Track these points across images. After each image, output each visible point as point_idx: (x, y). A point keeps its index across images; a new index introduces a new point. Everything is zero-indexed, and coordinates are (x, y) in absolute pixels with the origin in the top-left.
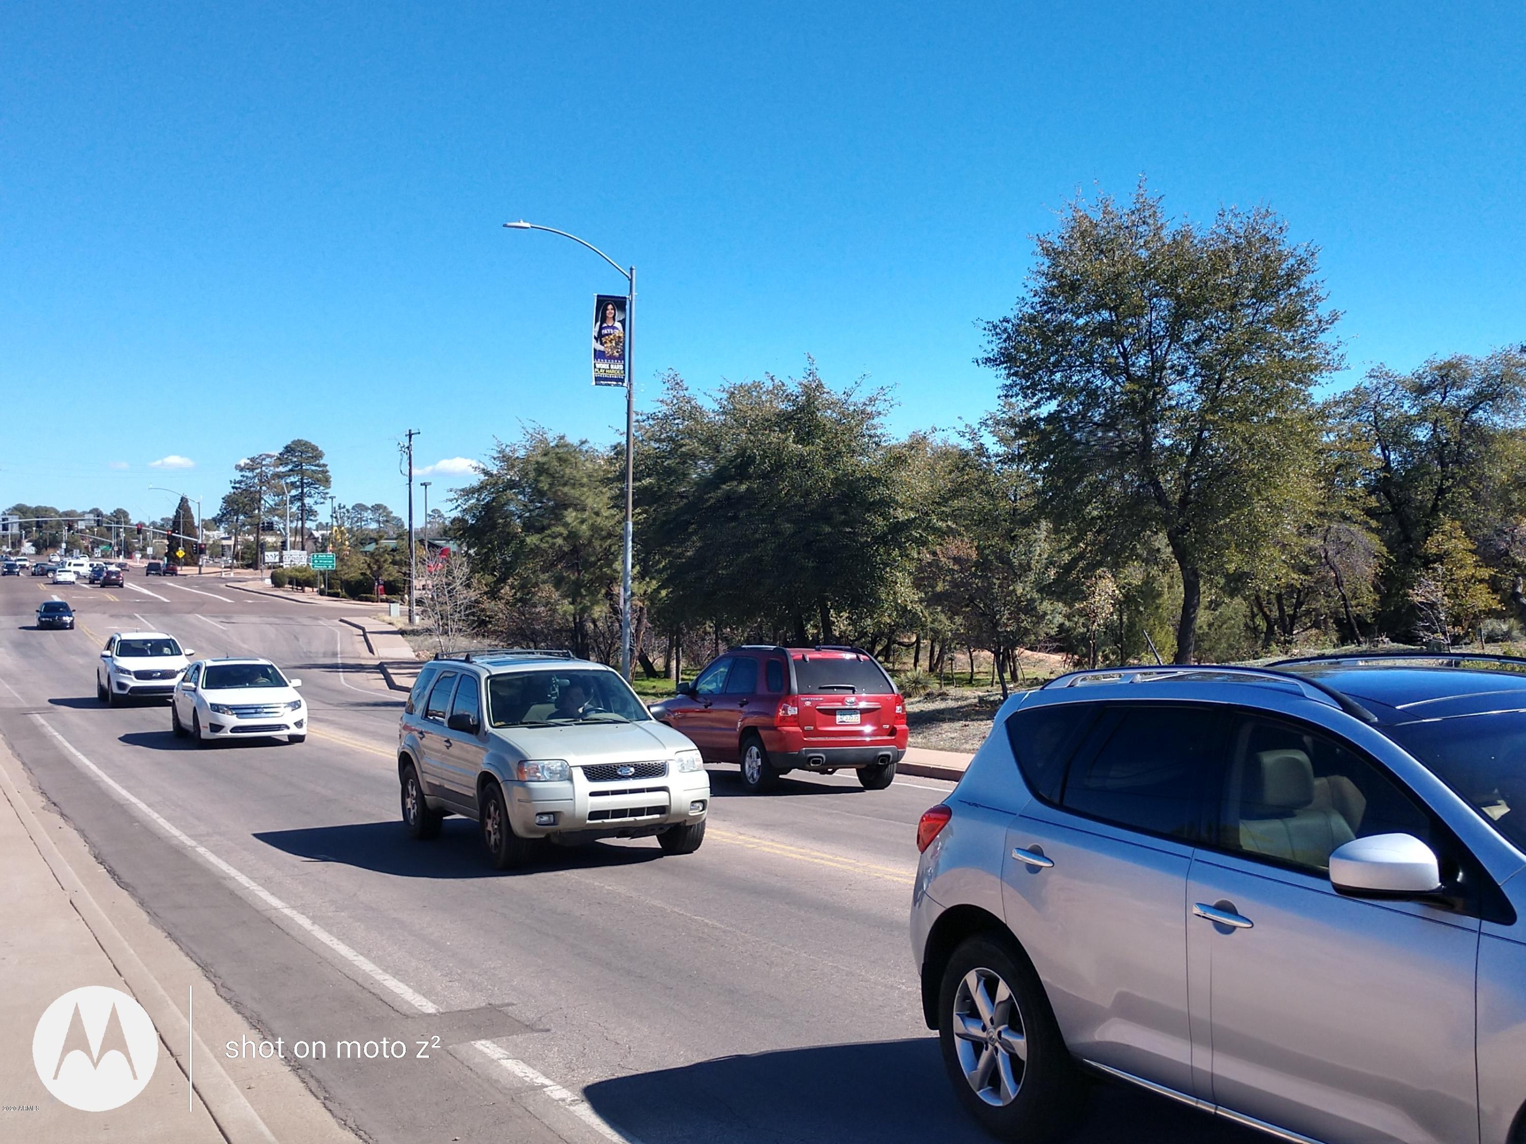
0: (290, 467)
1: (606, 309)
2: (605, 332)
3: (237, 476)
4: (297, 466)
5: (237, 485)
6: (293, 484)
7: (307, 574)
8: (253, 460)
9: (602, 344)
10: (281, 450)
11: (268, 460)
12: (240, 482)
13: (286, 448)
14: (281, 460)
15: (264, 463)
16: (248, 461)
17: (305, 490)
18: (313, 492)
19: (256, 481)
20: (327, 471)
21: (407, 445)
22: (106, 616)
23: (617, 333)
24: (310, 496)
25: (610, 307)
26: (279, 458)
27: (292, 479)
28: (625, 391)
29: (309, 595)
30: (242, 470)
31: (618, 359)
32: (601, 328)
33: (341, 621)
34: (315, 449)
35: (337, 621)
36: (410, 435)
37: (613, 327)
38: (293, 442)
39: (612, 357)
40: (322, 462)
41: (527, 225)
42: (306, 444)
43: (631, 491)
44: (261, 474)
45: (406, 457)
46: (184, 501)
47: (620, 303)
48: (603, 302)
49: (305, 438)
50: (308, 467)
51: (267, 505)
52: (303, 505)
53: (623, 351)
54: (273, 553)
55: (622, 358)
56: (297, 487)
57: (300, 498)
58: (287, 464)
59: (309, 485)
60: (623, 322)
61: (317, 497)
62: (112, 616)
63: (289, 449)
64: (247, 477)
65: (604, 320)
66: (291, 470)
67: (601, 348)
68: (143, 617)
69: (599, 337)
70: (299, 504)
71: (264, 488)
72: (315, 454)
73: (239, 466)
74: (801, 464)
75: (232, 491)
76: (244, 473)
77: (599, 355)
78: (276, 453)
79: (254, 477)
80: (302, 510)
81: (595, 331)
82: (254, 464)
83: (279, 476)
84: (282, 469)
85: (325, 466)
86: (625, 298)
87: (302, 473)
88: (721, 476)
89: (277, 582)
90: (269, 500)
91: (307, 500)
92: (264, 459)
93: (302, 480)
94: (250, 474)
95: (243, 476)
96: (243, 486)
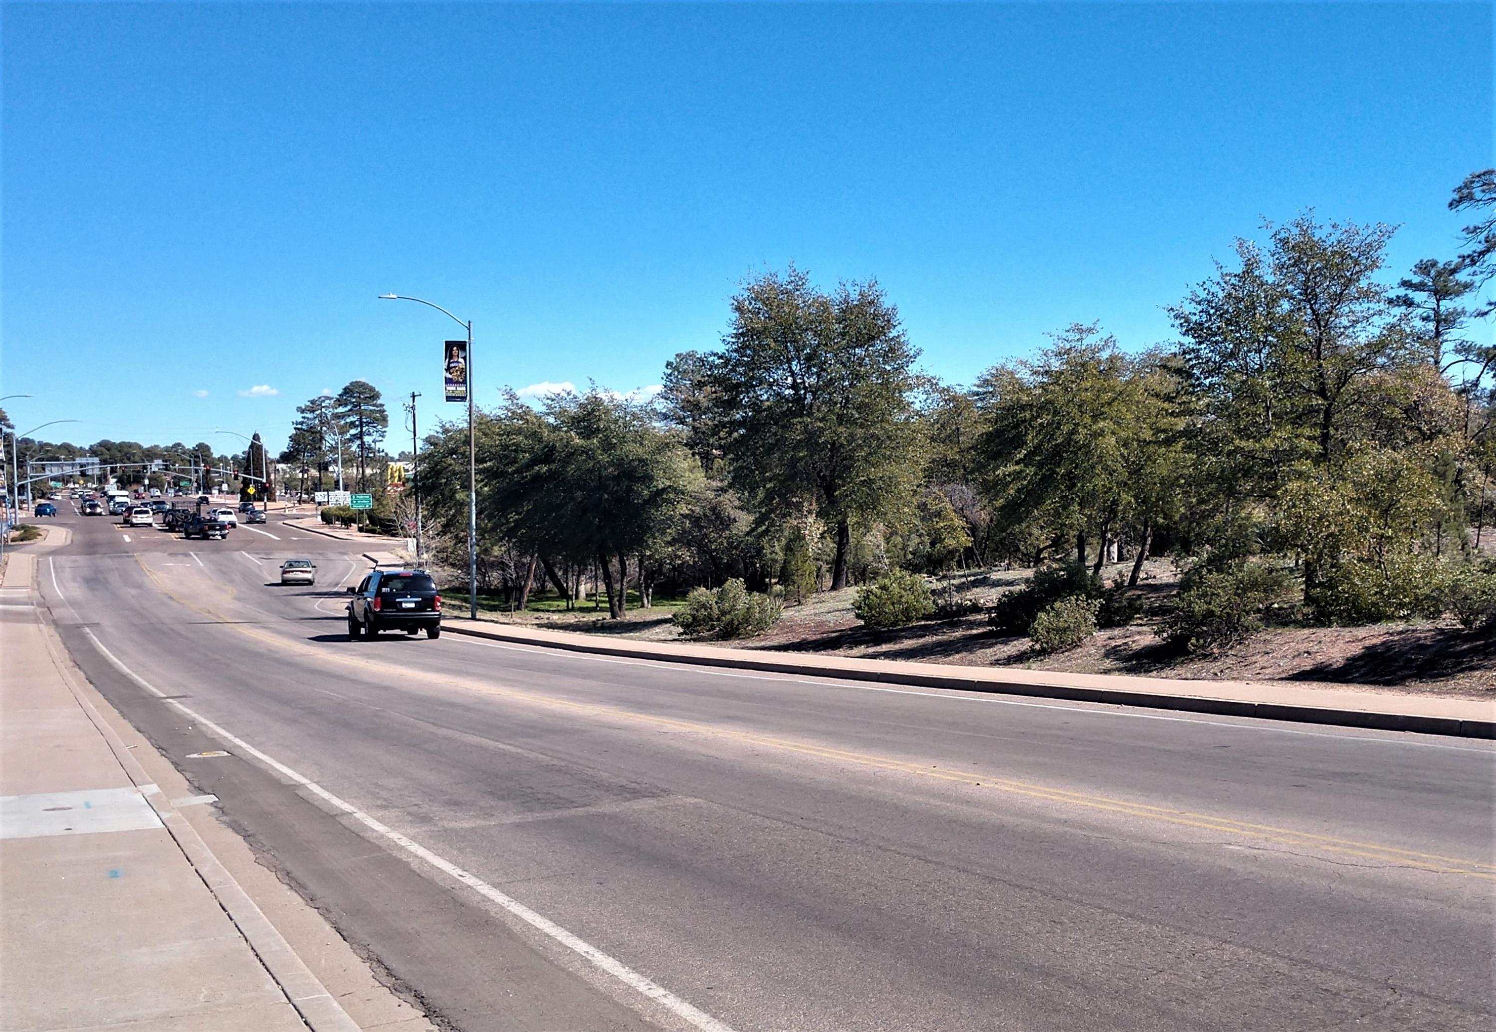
0: (349, 407)
1: (452, 350)
2: (452, 365)
3: (299, 417)
4: (356, 406)
5: (299, 426)
6: (352, 423)
7: (350, 513)
8: (313, 402)
9: (450, 373)
10: (340, 391)
11: (327, 401)
12: (302, 423)
13: (345, 389)
14: (340, 402)
15: (323, 404)
16: (309, 404)
17: (364, 429)
18: (371, 431)
19: (317, 422)
20: (384, 411)
21: (411, 405)
23: (461, 365)
24: (369, 434)
25: (455, 348)
26: (338, 400)
27: (351, 419)
28: (467, 403)
29: (353, 534)
30: (303, 411)
31: (461, 383)
32: (449, 363)
33: (364, 556)
34: (372, 389)
35: (360, 556)
36: (414, 396)
37: (458, 362)
38: (351, 384)
39: (457, 382)
40: (379, 402)
41: (395, 296)
42: (363, 385)
44: (320, 415)
45: (410, 415)
46: (256, 437)
47: (462, 346)
48: (449, 346)
49: (363, 380)
50: (366, 407)
51: (328, 444)
52: (363, 443)
53: (466, 377)
54: (322, 493)
55: (464, 382)
56: (356, 427)
57: (360, 436)
58: (346, 405)
59: (368, 423)
60: (465, 358)
61: (376, 436)
63: (347, 391)
64: (308, 418)
65: (451, 357)
66: (350, 410)
67: (450, 376)
69: (448, 369)
70: (359, 442)
71: (324, 428)
72: (374, 396)
73: (300, 408)
75: (294, 432)
76: (305, 415)
77: (448, 381)
78: (336, 396)
79: (315, 418)
80: (362, 448)
81: (445, 365)
82: (314, 406)
83: (338, 416)
84: (341, 410)
85: (382, 405)
87: (361, 414)
89: (327, 518)
90: (330, 440)
91: (367, 439)
92: (324, 401)
93: (360, 419)
94: (310, 416)
95: (303, 417)
96: (304, 427)
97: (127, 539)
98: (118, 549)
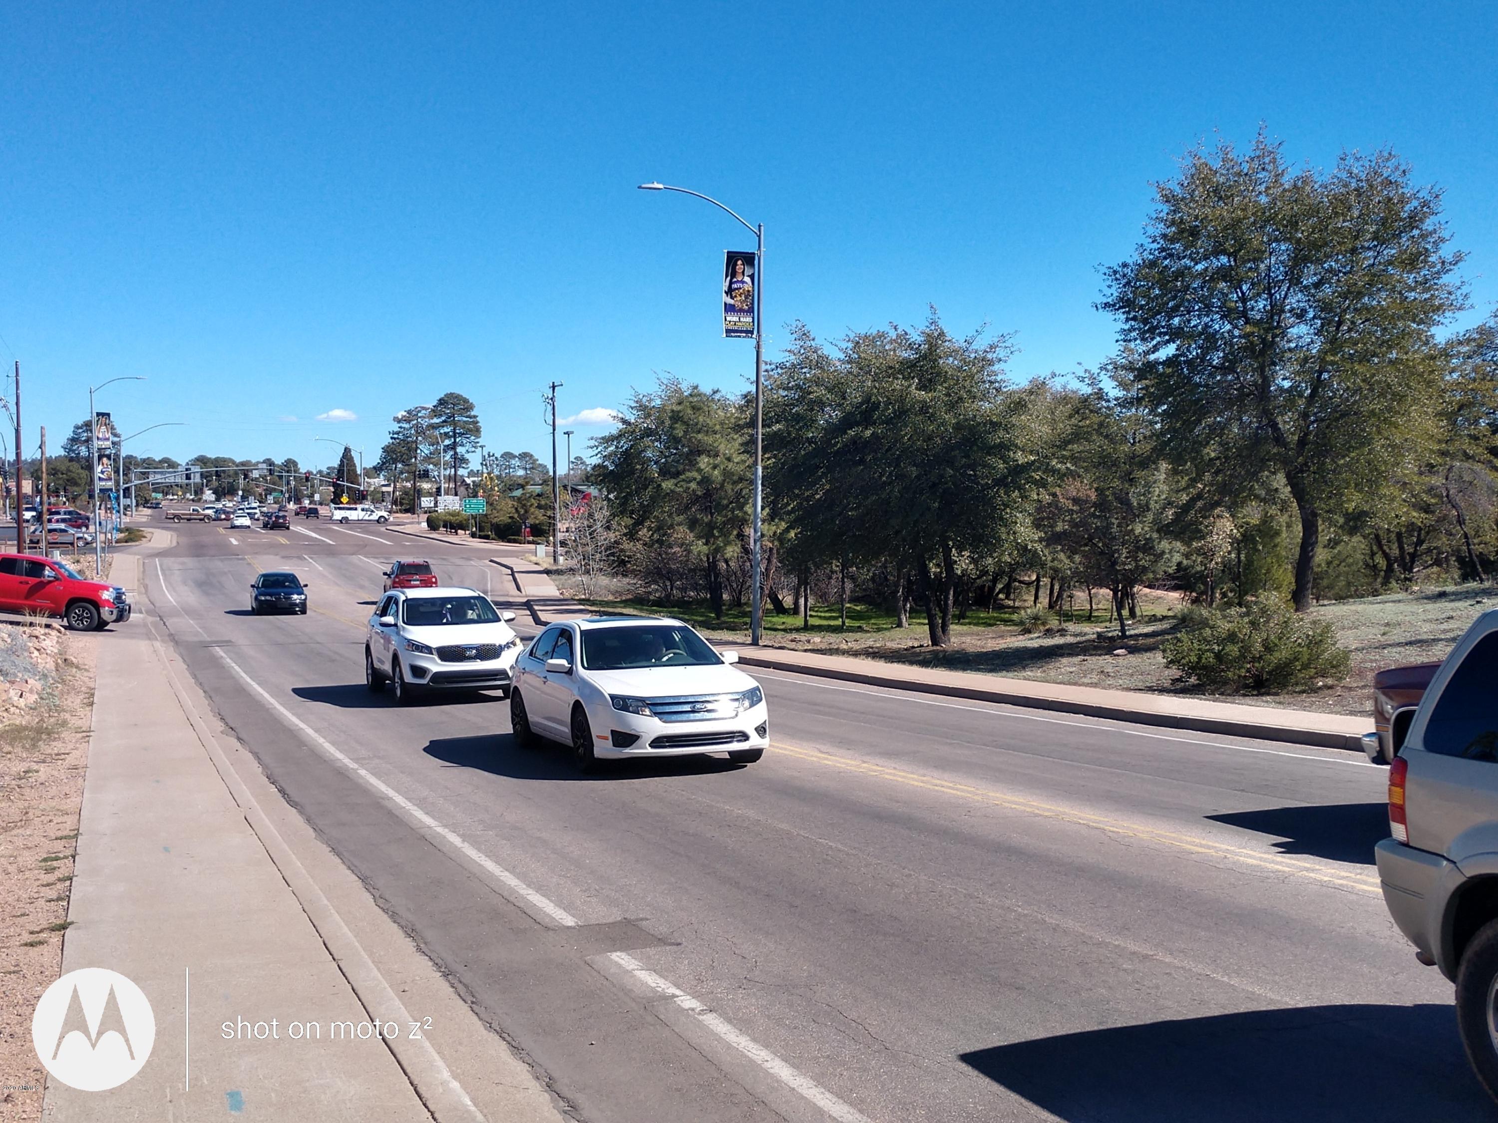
0: (443, 418)
1: (735, 264)
2: (735, 286)
3: (395, 427)
4: (450, 417)
5: (396, 436)
6: (446, 434)
7: (460, 518)
8: (409, 412)
9: (732, 298)
10: (435, 403)
11: (423, 412)
12: (398, 433)
13: (440, 400)
14: (435, 412)
15: (419, 415)
16: (405, 414)
17: (457, 440)
18: (464, 442)
19: (413, 432)
20: (478, 422)
21: (550, 396)
22: (278, 557)
23: (746, 287)
24: (462, 445)
25: (740, 262)
26: (433, 411)
27: (446, 430)
28: (754, 342)
29: (462, 537)
30: (399, 421)
31: (747, 311)
32: (731, 283)
33: (491, 561)
34: (466, 401)
35: (487, 562)
36: (554, 387)
37: (743, 282)
38: (446, 395)
39: (741, 310)
40: (473, 413)
41: (661, 186)
42: (457, 397)
43: (760, 437)
44: (417, 425)
45: (550, 408)
46: (347, 451)
47: (749, 259)
48: (732, 258)
49: (457, 391)
50: (460, 419)
51: (423, 454)
52: (456, 453)
53: (753, 304)
54: (428, 499)
55: (751, 310)
56: (450, 437)
57: (453, 447)
58: (441, 415)
59: (461, 434)
60: (752, 277)
61: (468, 446)
62: (283, 557)
63: (442, 402)
64: (404, 428)
65: (734, 274)
66: (444, 421)
67: (732, 302)
68: (311, 558)
69: (730, 292)
70: (452, 453)
71: (420, 438)
72: (466, 406)
73: (397, 417)
74: (924, 408)
75: (391, 441)
76: (401, 425)
77: (729, 308)
78: (431, 405)
79: (411, 428)
80: (455, 458)
81: (725, 288)
82: (411, 416)
83: (433, 427)
84: (436, 420)
85: (475, 417)
86: (754, 254)
87: (455, 424)
88: (847, 422)
89: (433, 525)
90: (424, 449)
91: (460, 450)
92: (419, 412)
93: (454, 431)
94: (407, 426)
95: (400, 427)
96: (401, 436)
97: (234, 542)
98: (226, 551)
